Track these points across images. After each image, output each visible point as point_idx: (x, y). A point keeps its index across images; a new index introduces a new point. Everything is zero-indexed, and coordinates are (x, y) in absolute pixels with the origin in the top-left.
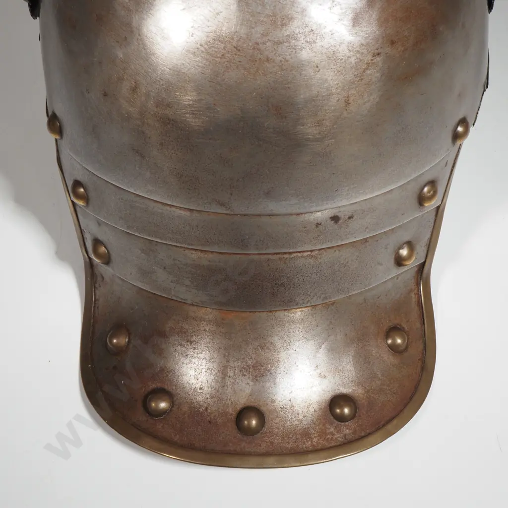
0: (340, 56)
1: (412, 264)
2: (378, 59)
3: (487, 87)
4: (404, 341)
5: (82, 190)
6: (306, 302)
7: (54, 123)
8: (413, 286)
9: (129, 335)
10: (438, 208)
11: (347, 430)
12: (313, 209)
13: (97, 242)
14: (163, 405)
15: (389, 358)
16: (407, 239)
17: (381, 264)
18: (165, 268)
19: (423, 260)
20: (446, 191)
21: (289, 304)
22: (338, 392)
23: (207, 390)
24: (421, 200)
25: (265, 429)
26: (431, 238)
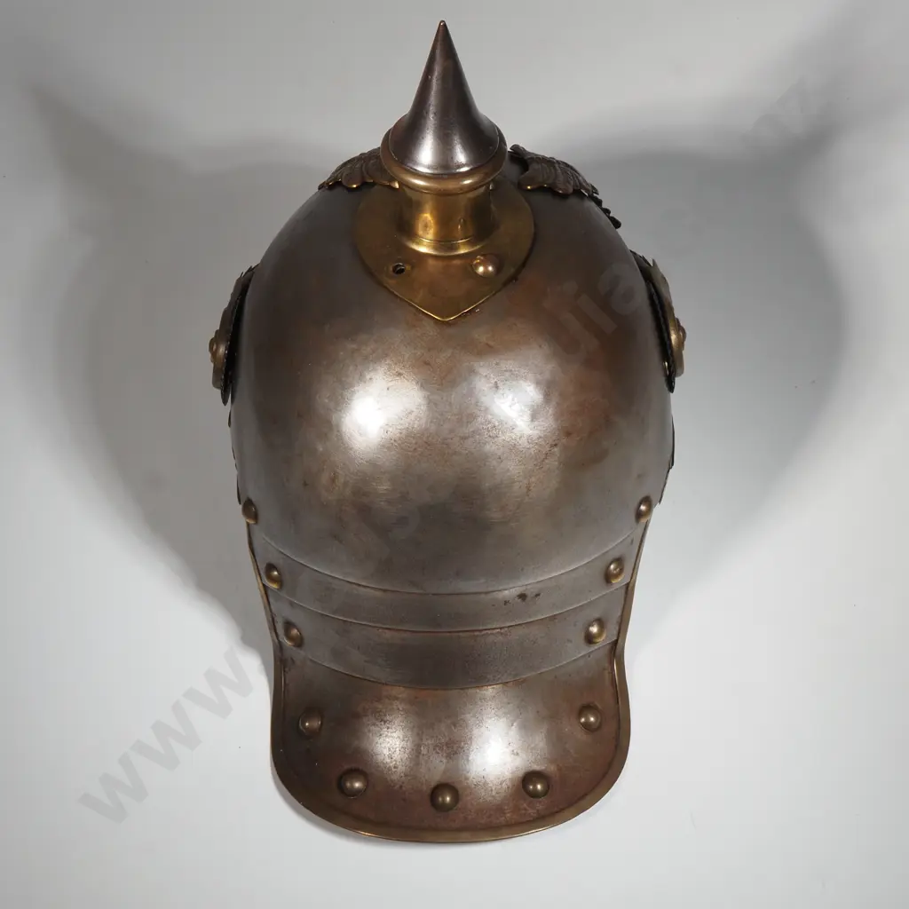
0: (521, 448)
1: (603, 641)
2: (556, 449)
3: (673, 465)
4: (596, 718)
5: (276, 573)
6: (496, 678)
7: (249, 508)
8: (607, 665)
9: (322, 719)
10: (628, 585)
11: (540, 805)
12: (501, 588)
13: (289, 625)
14: (357, 785)
15: (581, 735)
16: (597, 615)
17: (570, 641)
18: (359, 648)
19: (615, 638)
20: (635, 564)
21: (480, 681)
22: (531, 769)
23: (401, 769)
24: (608, 578)
25: (459, 805)
26: (622, 616)
